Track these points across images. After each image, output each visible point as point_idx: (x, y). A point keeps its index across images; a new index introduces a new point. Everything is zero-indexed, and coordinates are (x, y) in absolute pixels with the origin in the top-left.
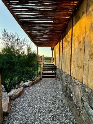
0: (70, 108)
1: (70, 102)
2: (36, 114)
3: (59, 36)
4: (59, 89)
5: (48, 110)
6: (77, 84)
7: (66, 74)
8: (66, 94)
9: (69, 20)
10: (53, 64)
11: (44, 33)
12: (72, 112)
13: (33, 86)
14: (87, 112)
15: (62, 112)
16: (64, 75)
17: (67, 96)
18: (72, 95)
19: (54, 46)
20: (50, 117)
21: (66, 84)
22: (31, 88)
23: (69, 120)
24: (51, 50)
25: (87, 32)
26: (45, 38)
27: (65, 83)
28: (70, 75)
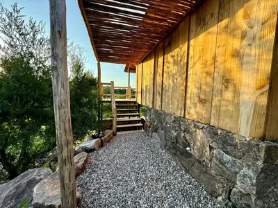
0: (186, 169)
1: (185, 161)
2: (135, 190)
3: (154, 44)
4: (158, 146)
5: (152, 180)
6: (201, 127)
7: (175, 117)
8: (174, 151)
9: (182, 18)
10: (135, 102)
11: (127, 34)
12: (189, 174)
13: (104, 148)
14: (220, 161)
15: (176, 178)
16: (170, 120)
17: (179, 153)
18: (188, 149)
19: (138, 63)
20: (160, 188)
21: (175, 134)
22: (101, 152)
23: (190, 184)
24: (126, 71)
25: (219, 47)
26: (125, 44)
27: (173, 132)
28: (184, 117)
